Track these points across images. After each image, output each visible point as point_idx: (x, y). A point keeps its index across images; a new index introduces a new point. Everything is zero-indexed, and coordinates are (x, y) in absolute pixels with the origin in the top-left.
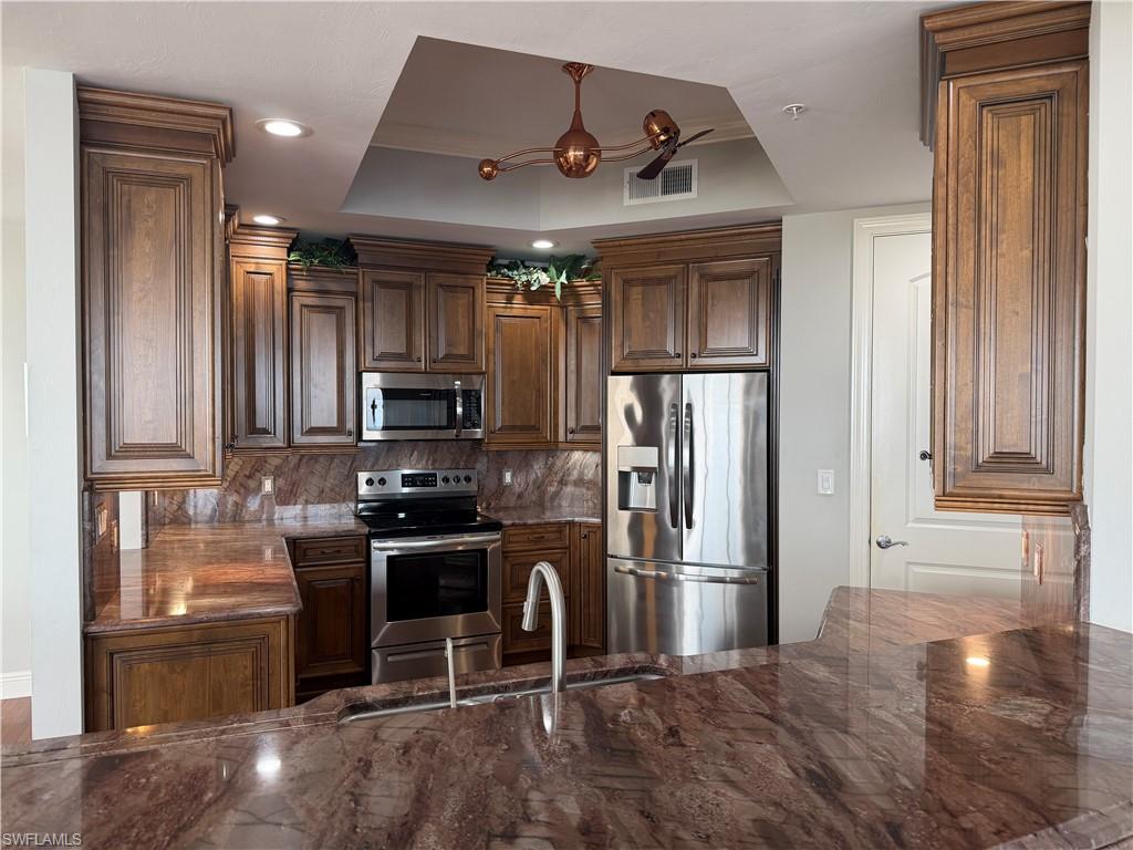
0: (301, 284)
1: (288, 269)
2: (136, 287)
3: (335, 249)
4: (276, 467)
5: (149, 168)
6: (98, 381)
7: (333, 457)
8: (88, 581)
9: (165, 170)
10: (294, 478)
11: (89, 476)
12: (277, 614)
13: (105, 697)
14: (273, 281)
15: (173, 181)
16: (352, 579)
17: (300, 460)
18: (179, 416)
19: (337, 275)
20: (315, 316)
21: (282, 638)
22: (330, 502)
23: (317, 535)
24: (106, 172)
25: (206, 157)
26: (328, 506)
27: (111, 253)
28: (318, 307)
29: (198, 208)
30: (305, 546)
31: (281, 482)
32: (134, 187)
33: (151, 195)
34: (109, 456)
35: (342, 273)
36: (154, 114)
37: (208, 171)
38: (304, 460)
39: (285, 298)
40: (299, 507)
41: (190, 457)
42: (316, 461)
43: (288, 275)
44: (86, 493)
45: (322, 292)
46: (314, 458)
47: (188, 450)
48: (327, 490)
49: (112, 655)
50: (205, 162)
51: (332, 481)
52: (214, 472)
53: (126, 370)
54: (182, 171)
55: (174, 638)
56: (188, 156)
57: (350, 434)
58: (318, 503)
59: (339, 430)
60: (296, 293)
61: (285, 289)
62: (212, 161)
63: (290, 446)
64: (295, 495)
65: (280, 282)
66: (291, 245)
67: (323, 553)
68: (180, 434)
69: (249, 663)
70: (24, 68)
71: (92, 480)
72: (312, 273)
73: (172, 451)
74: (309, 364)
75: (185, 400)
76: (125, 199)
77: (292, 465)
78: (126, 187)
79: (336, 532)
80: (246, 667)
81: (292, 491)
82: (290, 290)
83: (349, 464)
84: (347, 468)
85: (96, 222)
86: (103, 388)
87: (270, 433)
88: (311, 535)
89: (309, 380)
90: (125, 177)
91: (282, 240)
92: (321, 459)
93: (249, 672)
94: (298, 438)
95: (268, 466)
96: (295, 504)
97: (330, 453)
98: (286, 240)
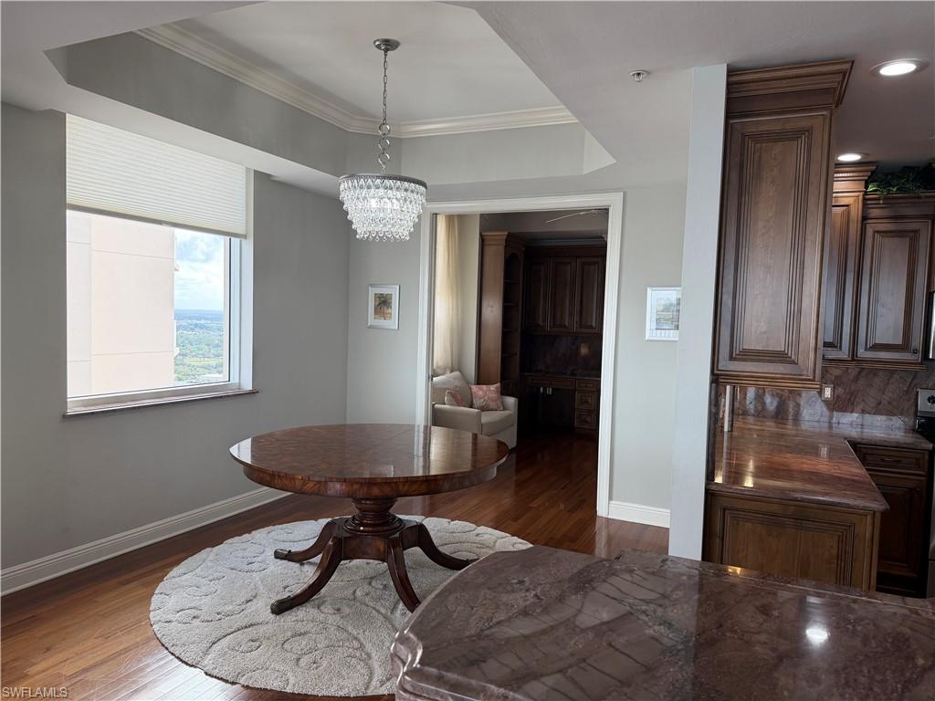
0: (875, 212)
1: (864, 199)
2: (761, 224)
3: (912, 176)
4: (836, 377)
5: (777, 127)
6: (727, 300)
7: (892, 372)
8: (710, 451)
9: (789, 126)
10: (852, 389)
11: (716, 372)
12: (864, 508)
13: (718, 541)
14: (849, 213)
15: (796, 134)
16: (911, 489)
17: (860, 373)
18: (788, 329)
19: (917, 200)
20: (888, 242)
21: (868, 531)
22: (887, 415)
23: (879, 443)
24: (744, 136)
25: (826, 109)
26: (884, 418)
27: (743, 200)
28: (890, 232)
29: (816, 154)
30: (864, 451)
31: (840, 390)
32: (764, 145)
33: (778, 148)
34: (731, 358)
35: (920, 198)
36: (784, 81)
37: (828, 121)
38: (863, 374)
39: (859, 225)
40: (855, 415)
41: (794, 363)
42: (875, 375)
43: (864, 205)
44: (714, 385)
45: (895, 218)
46: (874, 372)
47: (793, 357)
48: (885, 402)
49: (724, 510)
50: (824, 113)
51: (890, 395)
52: (814, 377)
53: (749, 290)
54: (805, 124)
55: (775, 508)
56: (811, 110)
57: (915, 352)
58: (874, 414)
59: (904, 347)
60: (870, 221)
61: (860, 218)
62: (831, 111)
63: (853, 360)
64: (853, 404)
65: (856, 212)
66: (869, 177)
67: (883, 460)
68: (788, 344)
69: (835, 545)
70: (693, 69)
71: (717, 375)
72: (889, 202)
73: (780, 357)
74: (877, 285)
75: (795, 315)
76: (757, 154)
77: (852, 377)
78: (758, 145)
79: (898, 443)
80: (832, 547)
81: (850, 399)
82: (865, 218)
83: (909, 380)
84: (908, 384)
85: (734, 177)
86: (731, 306)
87: (836, 347)
88: (873, 443)
89: (877, 301)
90: (757, 138)
91: (861, 174)
92: (881, 373)
93: (834, 552)
94: (862, 353)
95: (828, 375)
96: (852, 412)
97: (891, 369)
98: (864, 174)
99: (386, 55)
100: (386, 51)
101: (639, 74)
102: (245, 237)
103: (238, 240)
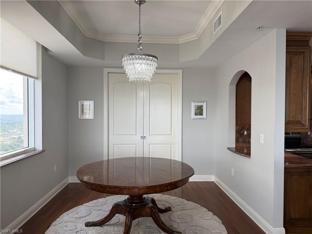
99: (140, 6)
100: (140, 4)
101: (259, 28)
102: (37, 78)
103: (33, 79)
